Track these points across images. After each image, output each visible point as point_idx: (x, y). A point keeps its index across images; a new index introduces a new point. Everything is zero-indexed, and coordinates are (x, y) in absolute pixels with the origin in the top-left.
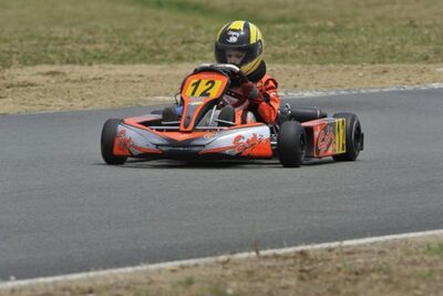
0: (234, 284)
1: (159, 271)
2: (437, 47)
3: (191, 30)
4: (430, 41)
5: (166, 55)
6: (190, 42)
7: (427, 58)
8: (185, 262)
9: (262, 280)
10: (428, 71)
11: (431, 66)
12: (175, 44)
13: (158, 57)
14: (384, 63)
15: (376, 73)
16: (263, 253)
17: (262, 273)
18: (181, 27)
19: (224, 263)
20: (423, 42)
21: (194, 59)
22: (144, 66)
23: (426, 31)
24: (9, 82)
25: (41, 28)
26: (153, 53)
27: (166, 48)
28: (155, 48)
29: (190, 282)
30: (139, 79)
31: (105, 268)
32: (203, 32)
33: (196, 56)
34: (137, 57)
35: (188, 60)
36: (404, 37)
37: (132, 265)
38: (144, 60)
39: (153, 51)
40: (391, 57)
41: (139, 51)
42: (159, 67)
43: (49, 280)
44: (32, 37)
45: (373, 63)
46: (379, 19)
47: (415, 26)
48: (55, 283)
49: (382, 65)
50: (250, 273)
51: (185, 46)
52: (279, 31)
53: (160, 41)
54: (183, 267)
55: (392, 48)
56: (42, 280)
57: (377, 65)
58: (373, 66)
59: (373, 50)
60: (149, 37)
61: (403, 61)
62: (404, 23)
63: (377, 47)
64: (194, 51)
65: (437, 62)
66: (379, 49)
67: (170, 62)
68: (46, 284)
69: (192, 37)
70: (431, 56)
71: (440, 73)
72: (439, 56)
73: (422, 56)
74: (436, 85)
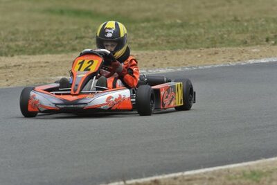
2: (253, 35)
4: (248, 31)
5: (65, 48)
6: (82, 38)
7: (246, 43)
10: (246, 51)
11: (247, 48)
12: (71, 39)
14: (215, 47)
15: (210, 55)
20: (243, 31)
23: (246, 24)
26: (56, 46)
28: (57, 43)
30: (46, 64)
32: (90, 31)
34: (45, 50)
36: (230, 29)
40: (221, 43)
41: (46, 45)
45: (208, 48)
46: (214, 17)
47: (238, 21)
49: (214, 49)
51: (78, 41)
52: (144, 28)
53: (61, 38)
55: (222, 37)
57: (211, 49)
58: (208, 50)
59: (208, 39)
60: (53, 35)
61: (229, 46)
62: (230, 19)
63: (210, 36)
64: (84, 44)
65: (253, 45)
66: (213, 38)
69: (83, 34)
70: (248, 41)
71: (254, 53)
72: (254, 41)
73: (242, 41)
74: (251, 61)
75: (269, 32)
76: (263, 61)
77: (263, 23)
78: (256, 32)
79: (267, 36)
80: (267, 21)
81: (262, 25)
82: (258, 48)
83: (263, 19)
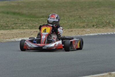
2: (87, 24)
3: (17, 20)
4: (85, 22)
5: (9, 28)
6: (16, 24)
10: (84, 30)
11: (85, 29)
12: (12, 24)
14: (71, 28)
15: (69, 32)
18: (14, 19)
20: (83, 22)
21: (17, 28)
22: (3, 31)
23: (84, 19)
26: (6, 27)
27: (9, 25)
28: (6, 25)
30: (1, 34)
32: (20, 21)
33: (18, 27)
34: (1, 28)
35: (15, 29)
36: (77, 21)
38: (3, 29)
39: (5, 26)
40: (74, 27)
41: (2, 26)
42: (7, 31)
45: (68, 29)
46: (71, 16)
47: (81, 18)
49: (71, 29)
51: (14, 25)
52: (42, 20)
53: (8, 23)
55: (74, 24)
57: (70, 29)
58: (68, 30)
59: (68, 25)
60: (4, 22)
61: (77, 28)
62: (78, 17)
63: (69, 24)
64: (17, 26)
65: (87, 28)
66: (71, 25)
69: (17, 22)
70: (85, 26)
71: (88, 31)
72: (88, 26)
73: (83, 26)
74: (87, 35)
75: (94, 23)
76: (91, 35)
77: (92, 19)
78: (89, 23)
79: (93, 24)
80: (93, 18)
81: (91, 20)
82: (89, 29)
83: (91, 17)
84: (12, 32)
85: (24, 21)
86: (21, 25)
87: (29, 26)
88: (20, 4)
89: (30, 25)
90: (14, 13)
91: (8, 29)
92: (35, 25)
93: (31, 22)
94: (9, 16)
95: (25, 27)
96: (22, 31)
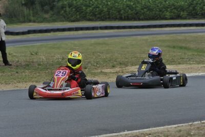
0: (193, 131)
1: (171, 128)
3: (183, 55)
6: (183, 58)
8: (179, 125)
9: (202, 130)
12: (178, 59)
13: (173, 63)
16: (202, 122)
17: (202, 128)
18: (180, 54)
19: (191, 125)
24: (127, 71)
25: (138, 55)
27: (175, 60)
28: (172, 60)
29: (180, 131)
31: (155, 127)
32: (187, 55)
33: (184, 62)
37: (163, 126)
42: (173, 66)
43: (137, 131)
44: (135, 57)
48: (139, 132)
50: (198, 128)
51: (181, 60)
53: (174, 58)
54: (178, 126)
56: (135, 131)
60: (170, 57)
67: (176, 64)
68: (136, 132)
84: (179, 68)
85: (190, 55)
86: (188, 60)
87: (196, 61)
88: (188, 38)
89: (198, 60)
90: (181, 48)
91: (174, 64)
92: (202, 60)
93: (198, 57)
94: (175, 50)
95: (192, 62)
96: (189, 66)
